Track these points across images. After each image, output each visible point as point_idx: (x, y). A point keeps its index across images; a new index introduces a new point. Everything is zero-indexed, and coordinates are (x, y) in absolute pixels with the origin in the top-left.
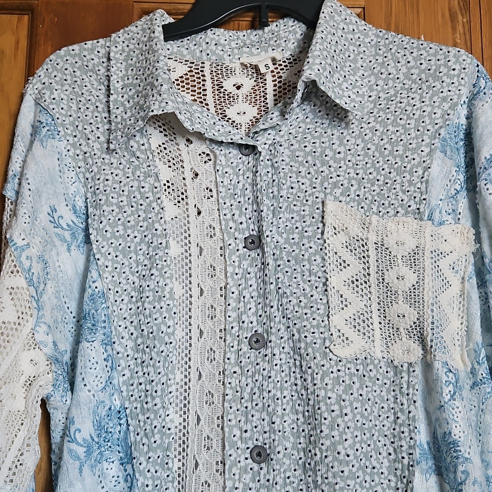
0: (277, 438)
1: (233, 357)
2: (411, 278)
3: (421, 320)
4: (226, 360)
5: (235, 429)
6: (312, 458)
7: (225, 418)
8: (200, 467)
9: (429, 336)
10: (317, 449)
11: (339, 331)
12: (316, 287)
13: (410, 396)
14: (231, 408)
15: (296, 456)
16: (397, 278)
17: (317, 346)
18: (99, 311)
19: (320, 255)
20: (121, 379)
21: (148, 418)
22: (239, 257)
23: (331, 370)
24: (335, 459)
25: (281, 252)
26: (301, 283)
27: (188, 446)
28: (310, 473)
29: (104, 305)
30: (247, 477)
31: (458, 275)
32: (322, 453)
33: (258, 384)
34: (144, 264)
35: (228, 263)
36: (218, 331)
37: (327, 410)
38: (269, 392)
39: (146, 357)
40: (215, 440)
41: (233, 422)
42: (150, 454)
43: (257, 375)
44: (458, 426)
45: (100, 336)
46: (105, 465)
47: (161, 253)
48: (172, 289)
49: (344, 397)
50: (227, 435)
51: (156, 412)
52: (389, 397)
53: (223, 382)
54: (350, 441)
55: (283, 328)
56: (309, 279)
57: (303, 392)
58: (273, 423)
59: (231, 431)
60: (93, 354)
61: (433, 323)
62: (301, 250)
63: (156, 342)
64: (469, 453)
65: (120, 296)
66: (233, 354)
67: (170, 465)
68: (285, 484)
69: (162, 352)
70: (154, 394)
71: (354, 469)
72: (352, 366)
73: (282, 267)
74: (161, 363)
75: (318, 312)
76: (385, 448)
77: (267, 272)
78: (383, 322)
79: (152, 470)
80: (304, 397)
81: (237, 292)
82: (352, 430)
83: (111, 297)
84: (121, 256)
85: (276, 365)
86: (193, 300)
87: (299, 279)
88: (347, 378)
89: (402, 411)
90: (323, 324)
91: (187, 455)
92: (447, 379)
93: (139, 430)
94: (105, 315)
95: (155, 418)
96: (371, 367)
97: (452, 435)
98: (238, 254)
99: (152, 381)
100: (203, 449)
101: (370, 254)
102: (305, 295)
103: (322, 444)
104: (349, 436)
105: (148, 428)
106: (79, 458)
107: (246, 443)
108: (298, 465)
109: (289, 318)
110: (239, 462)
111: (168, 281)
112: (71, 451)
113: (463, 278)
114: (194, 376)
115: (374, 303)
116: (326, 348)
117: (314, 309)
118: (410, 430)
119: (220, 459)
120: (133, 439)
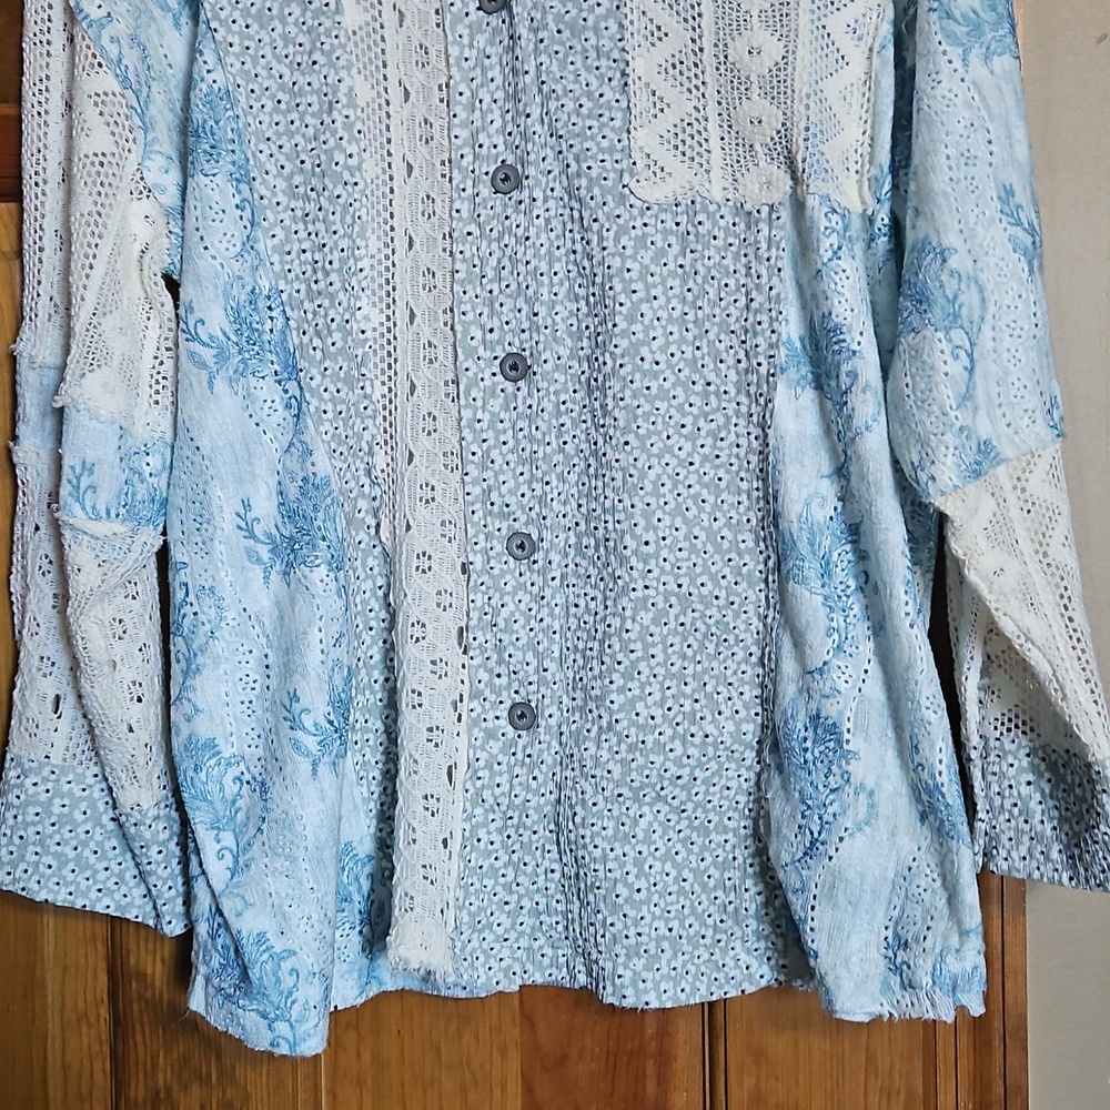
0: (542, 338)
1: (465, 208)
2: (773, 49)
3: (789, 124)
4: (454, 213)
5: (473, 328)
6: (599, 371)
7: (456, 310)
8: (419, 389)
9: (800, 152)
10: (607, 355)
11: (649, 156)
12: (610, 80)
13: (773, 261)
14: (465, 292)
15: (576, 369)
16: (750, 52)
17: (609, 183)
18: (221, 123)
19: (616, 18)
20: (270, 243)
21: (319, 306)
22: (470, 27)
23: (632, 224)
24: (637, 369)
25: (544, 13)
26: (582, 72)
27: (396, 360)
28: (597, 394)
29: (230, 113)
30: (496, 404)
31: (862, 43)
32: (614, 361)
33: (508, 251)
34: (298, 41)
35: (450, 38)
36: (438, 164)
37: (624, 290)
38: (527, 263)
39: (311, 207)
40: (440, 348)
41: (470, 316)
42: (327, 364)
43: (507, 236)
44: (843, 301)
45: (225, 165)
46: (252, 381)
47: (328, 23)
48: (351, 89)
49: (653, 268)
50: (459, 336)
51: (332, 297)
52: (738, 266)
53: (451, 252)
54: (661, 341)
55: (550, 154)
56: (596, 64)
57: (586, 263)
58: (536, 315)
59: (466, 331)
60: (216, 196)
61: (807, 129)
62: (581, 10)
63: (326, 180)
64: (859, 343)
65: (258, 99)
66: (466, 203)
67: (368, 390)
68: (559, 414)
69: (338, 197)
70: (328, 266)
71: (667, 385)
72: (667, 216)
73: (546, 42)
74: (338, 215)
75: (611, 123)
76: (732, 352)
77: (518, 52)
78: (726, 136)
79: (332, 389)
80: (588, 272)
81: (467, 93)
82: (664, 322)
83: (242, 99)
84: (255, 27)
85: (538, 217)
86: (391, 109)
87: (579, 64)
88: (658, 238)
89: (758, 287)
90: (619, 146)
91: (396, 374)
92: (828, 225)
93: (306, 326)
94: (232, 130)
95: (332, 305)
96: (700, 217)
97: (833, 316)
98: (467, 21)
99: (324, 245)
100: (422, 363)
101: (703, 11)
102: (589, 95)
103: (616, 346)
104: (659, 332)
105: (321, 321)
106: (205, 366)
107: (493, 350)
108: (580, 382)
109: (561, 137)
110: (482, 379)
111: (343, 74)
112: (192, 355)
113: (871, 50)
114: (401, 243)
115: (710, 103)
116: (624, 186)
117: (604, 119)
118: (771, 318)
119: (450, 376)
120: (296, 341)
